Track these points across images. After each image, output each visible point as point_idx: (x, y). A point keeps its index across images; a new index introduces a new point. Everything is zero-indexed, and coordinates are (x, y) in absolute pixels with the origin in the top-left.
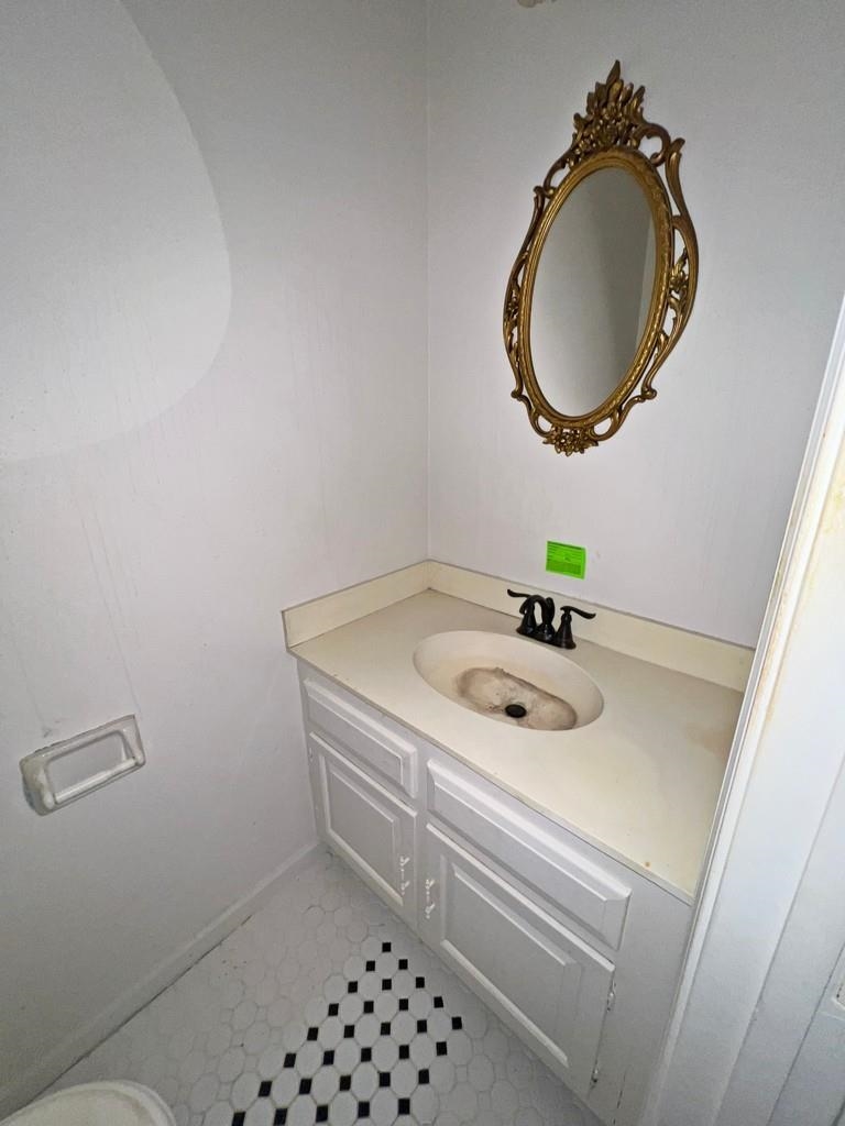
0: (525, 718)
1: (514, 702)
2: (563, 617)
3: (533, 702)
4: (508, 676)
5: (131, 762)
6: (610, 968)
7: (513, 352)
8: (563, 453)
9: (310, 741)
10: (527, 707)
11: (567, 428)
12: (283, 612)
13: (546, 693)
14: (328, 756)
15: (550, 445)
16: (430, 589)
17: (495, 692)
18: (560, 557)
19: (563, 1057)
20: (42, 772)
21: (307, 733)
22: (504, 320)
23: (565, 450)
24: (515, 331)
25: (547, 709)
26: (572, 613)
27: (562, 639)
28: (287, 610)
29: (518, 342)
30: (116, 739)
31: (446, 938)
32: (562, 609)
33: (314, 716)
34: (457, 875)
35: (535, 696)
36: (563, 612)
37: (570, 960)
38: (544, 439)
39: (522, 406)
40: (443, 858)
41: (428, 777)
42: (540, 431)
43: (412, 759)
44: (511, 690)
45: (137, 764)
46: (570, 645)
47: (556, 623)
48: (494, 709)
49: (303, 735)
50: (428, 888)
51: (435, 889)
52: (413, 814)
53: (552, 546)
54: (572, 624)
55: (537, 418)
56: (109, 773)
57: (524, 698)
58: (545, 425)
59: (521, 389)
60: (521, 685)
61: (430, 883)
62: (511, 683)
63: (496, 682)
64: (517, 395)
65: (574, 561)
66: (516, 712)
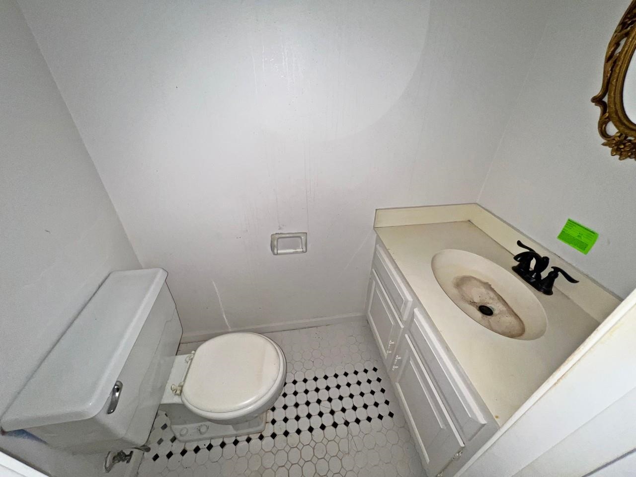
0: (489, 317)
1: (488, 305)
2: (550, 274)
3: (501, 312)
4: (493, 290)
5: (302, 250)
6: (462, 445)
7: (611, 62)
8: (617, 157)
9: (372, 273)
10: (495, 312)
11: (631, 136)
12: (376, 210)
13: (513, 311)
14: (377, 283)
15: (607, 147)
16: (469, 221)
17: (479, 295)
18: (574, 233)
19: (428, 460)
20: (276, 241)
21: (372, 269)
22: (616, 32)
23: (621, 155)
24: (623, 42)
25: (508, 321)
26: (559, 273)
27: (544, 286)
28: (380, 209)
29: (620, 53)
30: (299, 239)
31: (399, 382)
32: (552, 267)
33: (376, 263)
34: (411, 362)
35: (504, 309)
36: (553, 270)
37: (445, 428)
38: (603, 141)
39: (598, 110)
40: (407, 351)
41: (413, 315)
42: (604, 133)
43: (409, 303)
44: (490, 298)
45: (303, 251)
46: (548, 292)
47: (544, 274)
48: (473, 303)
49: (370, 268)
50: (396, 358)
51: (400, 362)
52: (402, 326)
53: (571, 223)
54: (556, 280)
55: (606, 123)
56: (294, 251)
57: (496, 307)
58: (612, 129)
59: (603, 95)
60: (499, 299)
61: (399, 358)
62: (492, 294)
63: (483, 290)
64: (598, 100)
65: (583, 239)
66: (486, 311)
